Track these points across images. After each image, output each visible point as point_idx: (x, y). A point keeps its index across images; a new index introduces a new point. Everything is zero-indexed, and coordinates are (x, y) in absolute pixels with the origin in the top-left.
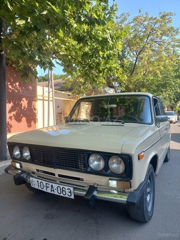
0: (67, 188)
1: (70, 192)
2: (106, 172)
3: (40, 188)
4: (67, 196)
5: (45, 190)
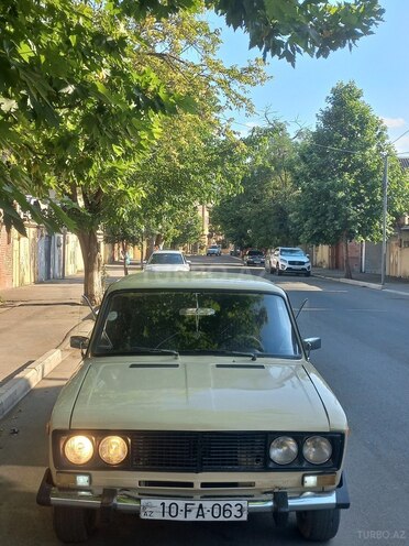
0: (233, 503)
1: (240, 510)
2: (299, 464)
3: (167, 517)
4: (232, 519)
5: (180, 517)
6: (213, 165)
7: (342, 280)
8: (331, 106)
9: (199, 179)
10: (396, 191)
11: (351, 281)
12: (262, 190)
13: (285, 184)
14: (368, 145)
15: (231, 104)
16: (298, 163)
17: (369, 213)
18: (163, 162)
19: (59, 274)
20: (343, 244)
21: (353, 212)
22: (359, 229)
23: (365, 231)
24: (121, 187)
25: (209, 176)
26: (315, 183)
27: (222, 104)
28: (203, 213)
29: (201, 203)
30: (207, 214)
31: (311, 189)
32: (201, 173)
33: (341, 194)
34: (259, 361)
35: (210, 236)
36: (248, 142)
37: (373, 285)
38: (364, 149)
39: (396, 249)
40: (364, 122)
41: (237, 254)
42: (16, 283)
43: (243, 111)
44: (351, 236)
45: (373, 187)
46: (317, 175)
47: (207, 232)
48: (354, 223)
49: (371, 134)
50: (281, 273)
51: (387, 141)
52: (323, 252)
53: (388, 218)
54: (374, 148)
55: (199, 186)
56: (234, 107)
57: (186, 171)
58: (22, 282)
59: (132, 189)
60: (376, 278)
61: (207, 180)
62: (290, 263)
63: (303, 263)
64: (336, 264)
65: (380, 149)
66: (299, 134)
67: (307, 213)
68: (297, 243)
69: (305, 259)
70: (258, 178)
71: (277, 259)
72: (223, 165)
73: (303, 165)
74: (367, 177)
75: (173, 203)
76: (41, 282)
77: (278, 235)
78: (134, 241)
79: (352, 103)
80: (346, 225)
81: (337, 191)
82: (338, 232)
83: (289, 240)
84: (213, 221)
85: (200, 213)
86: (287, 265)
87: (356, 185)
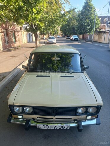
1: (67, 127)
3: (45, 128)
4: (65, 129)
5: (49, 128)
6: (61, 17)
7: (85, 42)
8: (85, 4)
9: (58, 21)
10: (97, 23)
11: (86, 42)
12: (70, 23)
13: (74, 22)
14: (92, 13)
15: (65, 2)
16: (77, 18)
17: (91, 28)
18: (50, 17)
19: (32, 41)
20: (85, 34)
21: (88, 28)
22: (89, 31)
23: (90, 32)
24: (38, 23)
25: (60, 20)
26: (80, 22)
27: (63, 2)
28: (59, 28)
29: (58, 26)
30: (59, 29)
31: (79, 23)
32: (58, 20)
33: (86, 24)
34: (73, 74)
35: (60, 33)
36: (68, 12)
37: (90, 43)
38: (91, 14)
39: (95, 35)
40: (92, 8)
41: (65, 37)
42: (23, 43)
43: (67, 4)
44: (87, 33)
45: (92, 22)
46: (81, 20)
47: (59, 32)
48: (88, 30)
49: (93, 10)
50: (73, 40)
51: (96, 12)
52: (81, 36)
53: (95, 29)
54: (93, 14)
55: (58, 22)
56: (65, 3)
57: (55, 19)
58: (25, 43)
59: (40, 23)
60: (91, 41)
61: (59, 21)
62: (75, 38)
63: (77, 38)
64: (83, 38)
65: (94, 14)
66: (78, 11)
67: (79, 28)
68: (76, 34)
69: (78, 38)
70: (69, 21)
71: (72, 38)
72: (63, 17)
73: (78, 18)
74: (91, 20)
75: (52, 26)
76: (29, 43)
77: (73, 33)
78: (45, 34)
79: (90, 3)
80: (86, 30)
81: (85, 24)
82: (84, 32)
83: (75, 34)
84: (60, 30)
85: (58, 28)
86: (74, 39)
87: (89, 22)
